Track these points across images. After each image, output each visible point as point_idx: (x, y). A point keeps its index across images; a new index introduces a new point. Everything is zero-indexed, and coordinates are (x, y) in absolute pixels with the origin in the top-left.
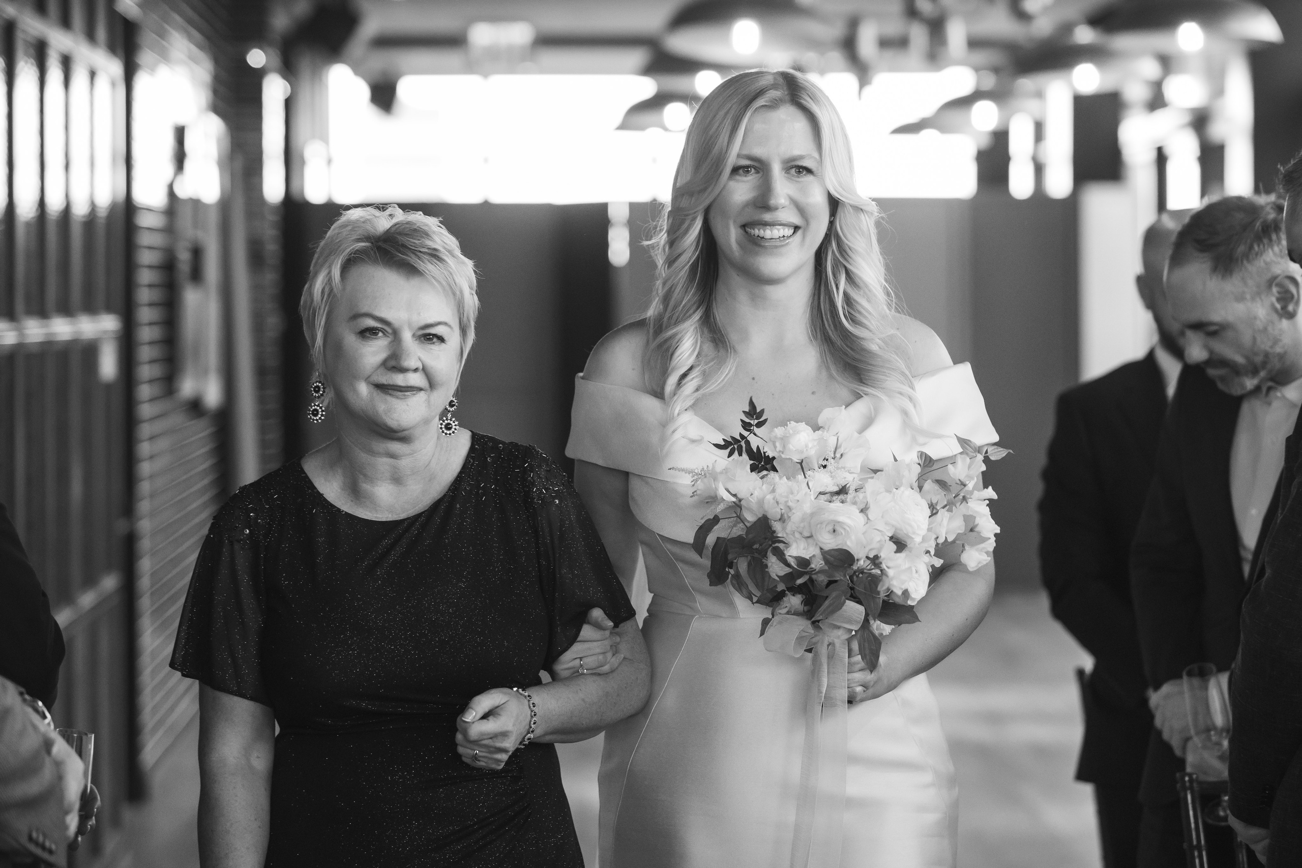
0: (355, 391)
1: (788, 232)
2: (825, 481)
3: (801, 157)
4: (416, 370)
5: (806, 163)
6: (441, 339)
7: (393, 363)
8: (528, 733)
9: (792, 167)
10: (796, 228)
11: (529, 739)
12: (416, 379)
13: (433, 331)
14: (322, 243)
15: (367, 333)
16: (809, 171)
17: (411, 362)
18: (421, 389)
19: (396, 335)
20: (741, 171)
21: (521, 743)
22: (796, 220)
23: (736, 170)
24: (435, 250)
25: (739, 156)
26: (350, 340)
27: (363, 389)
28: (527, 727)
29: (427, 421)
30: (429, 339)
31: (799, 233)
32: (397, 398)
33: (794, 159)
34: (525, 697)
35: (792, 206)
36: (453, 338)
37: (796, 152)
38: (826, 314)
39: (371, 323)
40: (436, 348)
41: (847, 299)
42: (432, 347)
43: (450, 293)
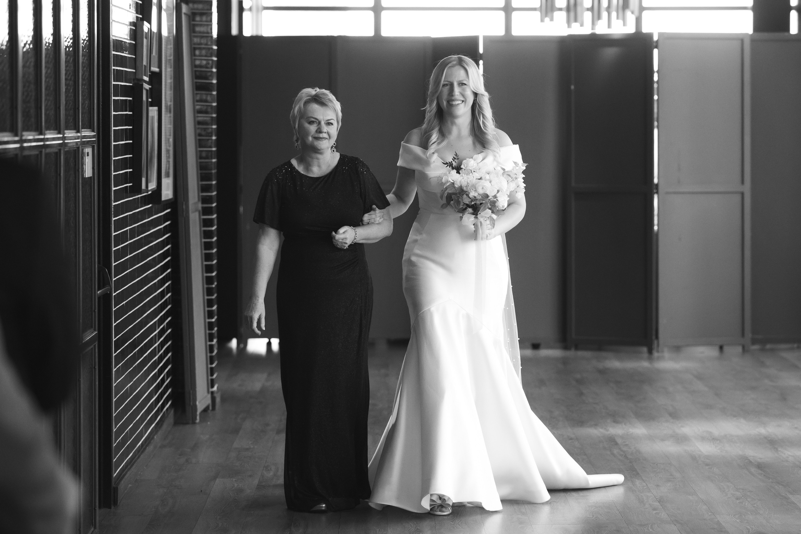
0: (308, 139)
1: (460, 102)
2: (477, 175)
3: (462, 80)
4: (325, 133)
5: (465, 82)
6: (332, 124)
7: (319, 131)
8: (354, 239)
9: (460, 83)
10: (463, 101)
11: (355, 241)
12: (325, 135)
13: (330, 121)
14: (297, 98)
15: (311, 123)
16: (465, 84)
17: (325, 130)
18: (327, 139)
19: (319, 123)
20: (445, 85)
21: (352, 243)
22: (463, 99)
23: (444, 85)
24: (330, 99)
25: (444, 81)
26: (307, 125)
27: (310, 139)
28: (354, 238)
29: (328, 148)
30: (329, 124)
31: (464, 102)
32: (320, 141)
33: (460, 81)
34: (354, 229)
35: (461, 95)
36: (335, 124)
37: (461, 79)
38: (476, 127)
39: (313, 120)
40: (331, 127)
41: (483, 122)
42: (330, 126)
43: (334, 110)
